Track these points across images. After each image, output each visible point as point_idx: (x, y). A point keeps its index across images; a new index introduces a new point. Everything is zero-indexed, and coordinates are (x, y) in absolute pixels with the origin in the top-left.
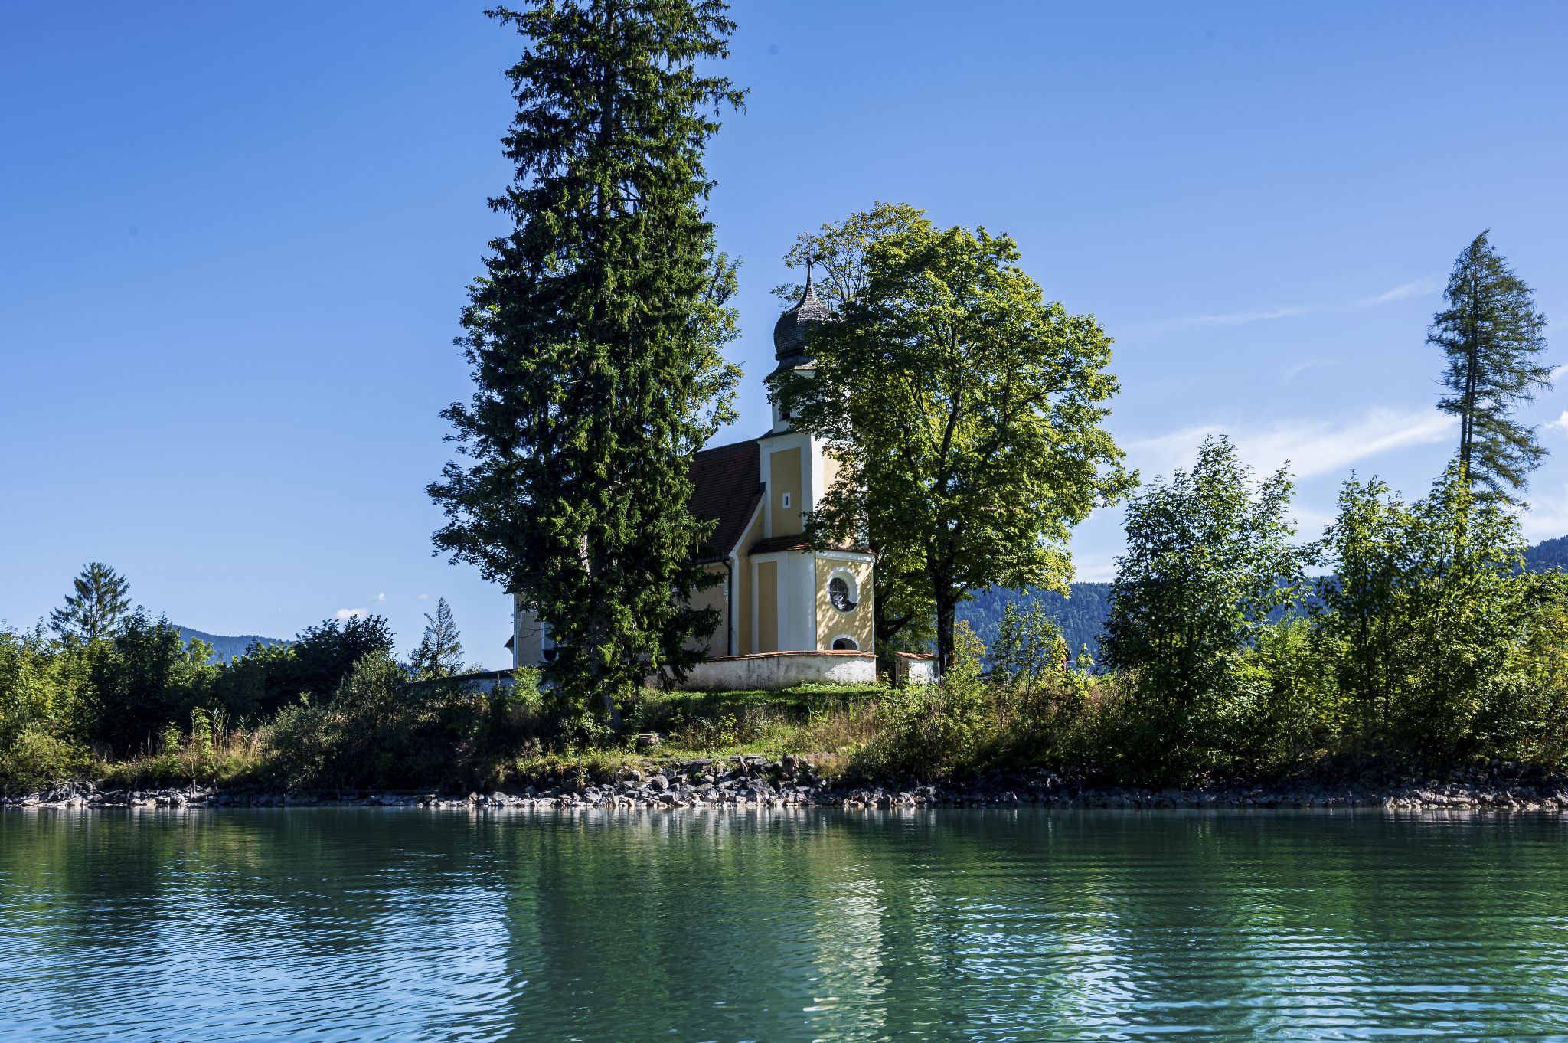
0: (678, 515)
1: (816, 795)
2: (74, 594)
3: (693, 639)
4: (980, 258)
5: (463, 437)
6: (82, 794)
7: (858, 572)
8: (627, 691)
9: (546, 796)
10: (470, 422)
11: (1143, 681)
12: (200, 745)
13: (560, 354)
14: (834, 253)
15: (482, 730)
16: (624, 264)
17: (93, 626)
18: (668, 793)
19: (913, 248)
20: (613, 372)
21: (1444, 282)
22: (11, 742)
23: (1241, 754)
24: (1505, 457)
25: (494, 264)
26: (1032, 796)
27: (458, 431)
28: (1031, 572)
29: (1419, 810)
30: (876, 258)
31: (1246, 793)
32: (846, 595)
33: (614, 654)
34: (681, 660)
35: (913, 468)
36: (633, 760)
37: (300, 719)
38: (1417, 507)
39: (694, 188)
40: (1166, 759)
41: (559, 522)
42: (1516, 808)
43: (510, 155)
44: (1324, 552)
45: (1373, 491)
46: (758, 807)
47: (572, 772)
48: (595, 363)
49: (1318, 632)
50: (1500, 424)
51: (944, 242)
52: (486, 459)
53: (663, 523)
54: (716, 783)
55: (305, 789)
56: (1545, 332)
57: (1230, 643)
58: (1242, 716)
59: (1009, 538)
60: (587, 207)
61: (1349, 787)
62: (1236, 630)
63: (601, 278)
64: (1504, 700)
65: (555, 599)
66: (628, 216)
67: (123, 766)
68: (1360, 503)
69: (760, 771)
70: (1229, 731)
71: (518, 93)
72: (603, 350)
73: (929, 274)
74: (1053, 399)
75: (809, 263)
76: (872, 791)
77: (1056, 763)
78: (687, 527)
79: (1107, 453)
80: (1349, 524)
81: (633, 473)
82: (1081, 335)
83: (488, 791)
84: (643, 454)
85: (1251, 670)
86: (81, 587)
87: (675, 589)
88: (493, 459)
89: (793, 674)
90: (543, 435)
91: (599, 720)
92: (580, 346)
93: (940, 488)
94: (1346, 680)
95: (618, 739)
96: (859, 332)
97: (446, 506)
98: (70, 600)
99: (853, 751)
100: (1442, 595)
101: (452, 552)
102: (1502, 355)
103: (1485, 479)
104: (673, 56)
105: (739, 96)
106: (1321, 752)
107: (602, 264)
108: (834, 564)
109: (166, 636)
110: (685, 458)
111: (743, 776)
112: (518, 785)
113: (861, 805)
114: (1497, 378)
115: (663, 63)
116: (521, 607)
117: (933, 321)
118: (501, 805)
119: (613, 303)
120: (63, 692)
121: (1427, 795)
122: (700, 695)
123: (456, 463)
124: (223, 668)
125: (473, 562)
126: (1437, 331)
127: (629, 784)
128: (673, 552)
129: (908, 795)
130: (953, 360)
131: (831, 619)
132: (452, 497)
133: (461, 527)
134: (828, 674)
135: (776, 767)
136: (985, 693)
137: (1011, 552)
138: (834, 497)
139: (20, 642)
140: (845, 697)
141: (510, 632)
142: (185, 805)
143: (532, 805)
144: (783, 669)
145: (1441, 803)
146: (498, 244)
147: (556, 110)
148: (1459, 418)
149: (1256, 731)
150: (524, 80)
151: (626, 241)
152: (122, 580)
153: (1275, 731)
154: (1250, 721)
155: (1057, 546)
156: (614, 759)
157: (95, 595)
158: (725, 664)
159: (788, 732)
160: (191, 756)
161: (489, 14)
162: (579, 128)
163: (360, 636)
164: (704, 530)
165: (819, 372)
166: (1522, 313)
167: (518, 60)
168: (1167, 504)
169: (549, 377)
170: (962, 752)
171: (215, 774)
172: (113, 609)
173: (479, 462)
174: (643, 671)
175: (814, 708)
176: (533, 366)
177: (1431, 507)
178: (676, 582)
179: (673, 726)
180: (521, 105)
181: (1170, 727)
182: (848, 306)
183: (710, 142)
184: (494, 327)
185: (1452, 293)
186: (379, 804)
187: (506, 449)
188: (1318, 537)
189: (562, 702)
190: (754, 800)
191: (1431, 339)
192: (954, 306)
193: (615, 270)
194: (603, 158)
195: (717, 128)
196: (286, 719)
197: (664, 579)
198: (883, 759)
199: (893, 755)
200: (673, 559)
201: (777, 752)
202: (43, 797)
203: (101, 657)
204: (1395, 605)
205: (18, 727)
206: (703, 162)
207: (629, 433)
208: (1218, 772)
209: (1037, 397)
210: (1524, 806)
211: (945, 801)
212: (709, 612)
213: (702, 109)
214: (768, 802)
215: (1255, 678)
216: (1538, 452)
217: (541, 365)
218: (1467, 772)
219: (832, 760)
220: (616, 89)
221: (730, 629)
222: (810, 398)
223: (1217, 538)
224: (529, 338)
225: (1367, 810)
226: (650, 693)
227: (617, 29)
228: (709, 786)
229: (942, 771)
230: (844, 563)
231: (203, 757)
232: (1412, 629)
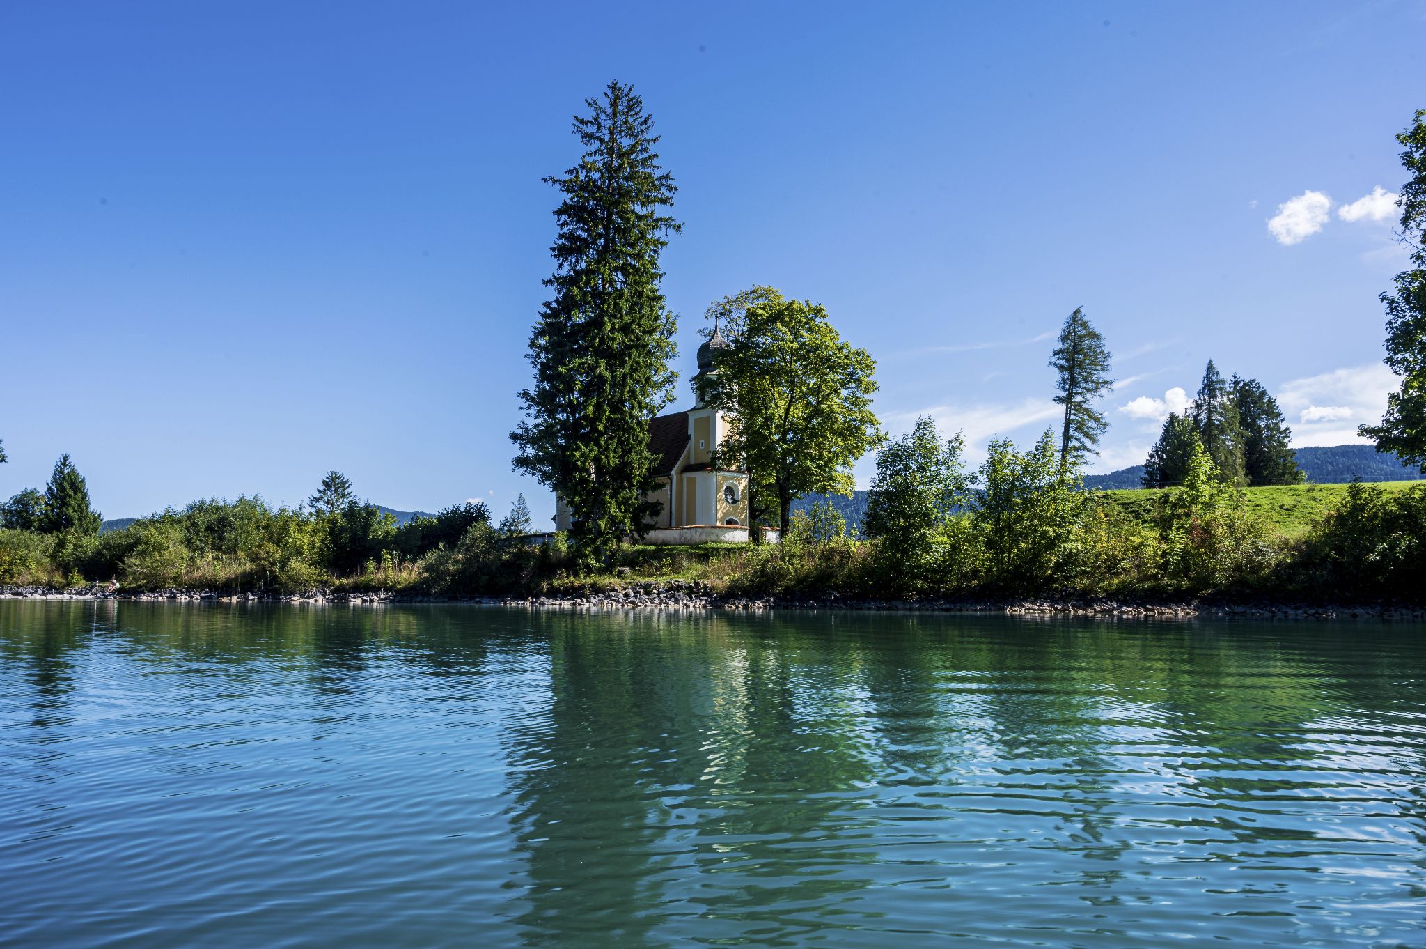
0: (642, 451)
1: (711, 602)
2: (322, 488)
3: (649, 518)
4: (806, 317)
5: (529, 408)
6: (323, 595)
7: (740, 483)
8: (613, 545)
9: (568, 599)
10: (533, 400)
11: (884, 544)
12: (385, 570)
13: (580, 365)
14: (730, 312)
15: (535, 564)
16: (615, 317)
17: (332, 505)
18: (633, 599)
19: (771, 310)
20: (608, 375)
21: (1058, 332)
22: (285, 566)
23: (933, 583)
24: (1088, 427)
25: (545, 316)
26: (824, 603)
27: (527, 405)
28: (830, 485)
29: (1023, 613)
30: (752, 315)
31: (934, 603)
32: (733, 496)
33: (606, 525)
34: (642, 528)
35: (769, 428)
36: (615, 581)
37: (439, 557)
38: (1028, 454)
39: (653, 277)
40: (894, 585)
41: (578, 454)
42: (1073, 612)
43: (555, 256)
44: (979, 477)
45: (1005, 446)
46: (680, 607)
47: (582, 587)
48: (598, 369)
49: (976, 519)
50: (1086, 410)
51: (787, 308)
52: (541, 420)
53: (634, 456)
54: (659, 594)
55: (441, 594)
56: (1110, 361)
57: (929, 524)
58: (935, 563)
59: (819, 467)
60: (595, 285)
61: (988, 601)
62: (933, 517)
63: (602, 324)
64: (1070, 557)
65: (575, 495)
66: (618, 290)
67: (345, 581)
68: (999, 452)
69: (682, 588)
70: (927, 571)
71: (560, 223)
72: (603, 362)
73: (779, 325)
74: (844, 393)
75: (717, 317)
76: (740, 600)
77: (837, 585)
78: (646, 458)
79: (872, 423)
80: (992, 463)
81: (618, 429)
82: (859, 359)
83: (537, 596)
84: (624, 419)
85: (940, 539)
86: (325, 484)
87: (640, 491)
88: (545, 419)
89: (704, 537)
90: (572, 408)
91: (597, 560)
92: (590, 360)
93: (783, 440)
94: (990, 545)
95: (608, 570)
96: (741, 355)
97: (520, 444)
98: (320, 491)
99: (731, 578)
100: (1039, 501)
101: (523, 469)
102: (1088, 373)
103: (1077, 439)
104: (643, 205)
105: (679, 227)
106: (976, 582)
107: (603, 316)
108: (726, 479)
109: (370, 512)
110: (646, 421)
111: (673, 592)
112: (553, 593)
113: (734, 607)
114: (1085, 385)
115: (638, 208)
116: (560, 499)
117: (781, 349)
118: (544, 604)
119: (608, 337)
120: (313, 541)
121: (1028, 605)
122: (653, 548)
123: (526, 422)
124: (399, 529)
125: (534, 474)
126: (1054, 359)
127: (613, 594)
128: (639, 473)
129: (759, 602)
130: (791, 371)
131: (725, 509)
132: (523, 440)
133: (527, 456)
134: (722, 538)
135: (690, 586)
136: (802, 549)
137: (820, 475)
138: (726, 443)
139: (291, 514)
140: (729, 550)
141: (554, 512)
142: (377, 602)
143: (560, 604)
144: (698, 534)
145: (1034, 609)
146: (547, 305)
147: (580, 232)
148: (1064, 406)
149: (942, 571)
150: (563, 216)
151: (616, 304)
152: (348, 481)
153: (951, 571)
154: (939, 566)
155: (847, 471)
156: (605, 580)
157: (333, 489)
158: (668, 531)
159: (699, 568)
160: (381, 576)
161: (545, 180)
162: (592, 243)
163: (473, 513)
164: (656, 460)
165: (719, 376)
166: (1099, 351)
167: (560, 205)
168: (898, 450)
169: (573, 377)
170: (788, 580)
171: (394, 585)
172: (343, 496)
173: (537, 421)
174: (622, 533)
175: (712, 555)
176: (564, 371)
177: (1035, 455)
178: (640, 487)
179: (637, 564)
180: (561, 229)
181: (896, 567)
182: (736, 341)
183: (663, 251)
184: (546, 350)
185: (1062, 339)
186: (481, 603)
187: (551, 414)
188: (976, 469)
189: (578, 550)
190: (678, 604)
191: (1050, 364)
192: (792, 342)
193: (610, 320)
194: (604, 259)
195: (666, 244)
196: (431, 557)
197: (634, 486)
198: (746, 583)
199: (751, 581)
200: (639, 475)
201: (692, 578)
202: (302, 596)
203: (333, 522)
204: (1015, 506)
205: (288, 558)
206: (658, 262)
207: (617, 407)
208: (921, 592)
209: (836, 392)
210: (1077, 612)
211: (779, 605)
212: (658, 504)
213: (659, 234)
214: (686, 605)
215: (942, 543)
216: (1105, 425)
217: (569, 370)
218: (1049, 594)
219: (719, 583)
220: (612, 222)
221: (671, 513)
222: (715, 390)
223: (924, 469)
224: (563, 356)
225: (996, 612)
226: (626, 546)
227: (614, 189)
228: (655, 595)
229: (778, 590)
230: (732, 478)
231: (387, 577)
232: (1023, 519)
